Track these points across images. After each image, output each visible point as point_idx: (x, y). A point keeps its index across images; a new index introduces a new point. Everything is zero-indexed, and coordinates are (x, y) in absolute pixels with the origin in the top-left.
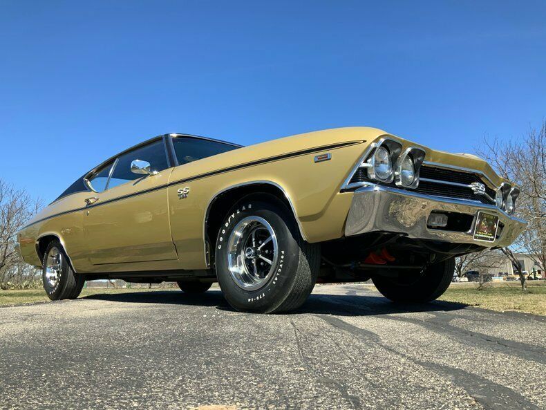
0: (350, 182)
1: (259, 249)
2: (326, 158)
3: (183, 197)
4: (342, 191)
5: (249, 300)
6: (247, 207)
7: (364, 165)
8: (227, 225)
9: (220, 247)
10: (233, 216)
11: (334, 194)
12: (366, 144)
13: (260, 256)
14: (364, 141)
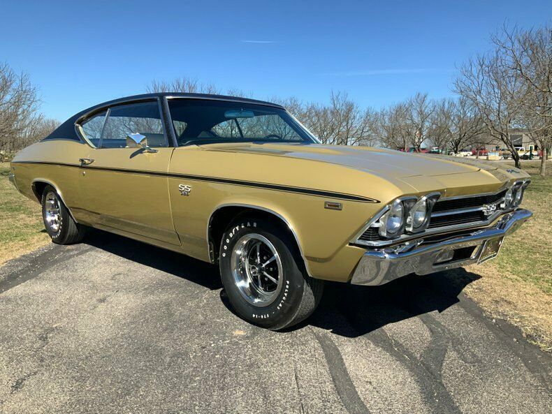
0: (360, 239)
1: (264, 266)
2: (336, 207)
3: (185, 194)
4: (351, 244)
5: (254, 316)
6: (252, 224)
7: (376, 225)
8: (231, 235)
9: (224, 255)
10: (237, 228)
11: (343, 245)
12: (380, 205)
13: (265, 273)
14: (378, 202)
